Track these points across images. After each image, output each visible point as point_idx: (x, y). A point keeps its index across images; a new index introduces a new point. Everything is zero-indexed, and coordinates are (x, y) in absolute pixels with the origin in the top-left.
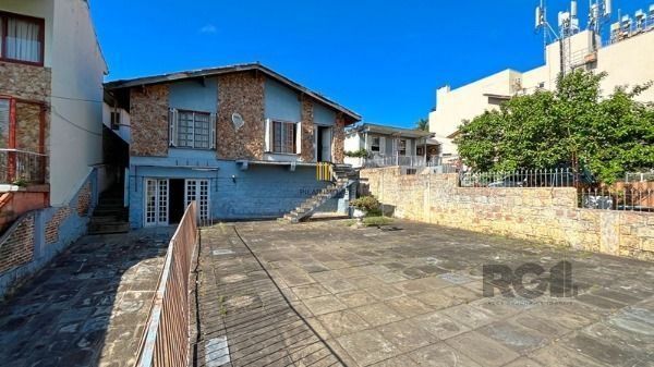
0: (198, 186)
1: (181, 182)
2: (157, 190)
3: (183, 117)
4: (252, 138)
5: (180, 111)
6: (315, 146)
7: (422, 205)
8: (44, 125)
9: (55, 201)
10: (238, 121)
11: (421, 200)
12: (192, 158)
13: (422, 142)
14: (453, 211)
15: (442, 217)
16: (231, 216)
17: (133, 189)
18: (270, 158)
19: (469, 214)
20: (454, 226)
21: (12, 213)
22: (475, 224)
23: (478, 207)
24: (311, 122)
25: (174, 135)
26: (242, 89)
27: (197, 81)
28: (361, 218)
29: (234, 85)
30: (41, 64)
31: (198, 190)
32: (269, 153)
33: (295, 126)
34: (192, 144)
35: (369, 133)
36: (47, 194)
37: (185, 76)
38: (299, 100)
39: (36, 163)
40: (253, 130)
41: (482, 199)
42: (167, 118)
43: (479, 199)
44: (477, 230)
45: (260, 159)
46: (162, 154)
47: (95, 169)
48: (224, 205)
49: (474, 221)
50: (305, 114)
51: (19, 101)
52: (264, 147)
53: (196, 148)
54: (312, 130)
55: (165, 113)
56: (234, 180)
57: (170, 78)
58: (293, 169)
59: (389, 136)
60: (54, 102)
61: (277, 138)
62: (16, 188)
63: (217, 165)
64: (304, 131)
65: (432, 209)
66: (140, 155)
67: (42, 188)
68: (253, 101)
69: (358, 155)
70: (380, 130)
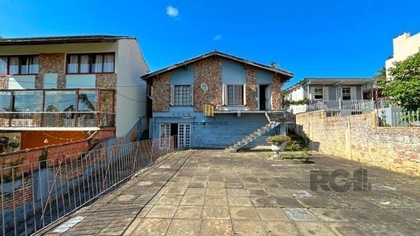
0: (185, 127)
1: (176, 125)
2: (165, 130)
3: (177, 89)
4: (214, 97)
5: (176, 86)
6: (258, 99)
7: (344, 143)
8: (114, 100)
9: (118, 135)
10: (204, 87)
11: (343, 139)
12: (181, 111)
13: (369, 87)
14: (373, 150)
15: (363, 155)
16: (202, 146)
17: (154, 129)
18: (226, 109)
19: (390, 153)
20: (374, 164)
21: (98, 140)
22: (398, 165)
23: (399, 147)
24: (254, 83)
25: (172, 100)
26: (208, 68)
27: (183, 68)
28: (278, 152)
29: (203, 66)
30: (114, 73)
31: (185, 130)
32: (225, 105)
33: (242, 87)
34: (181, 104)
35: (310, 85)
36: (115, 131)
37: (176, 67)
38: (245, 69)
39: (110, 117)
40: (214, 92)
41: (403, 140)
42: (169, 91)
43: (400, 139)
44: (399, 170)
45: (220, 110)
46: (167, 110)
47: (141, 120)
48: (198, 140)
49: (396, 161)
50: (249, 77)
51: (102, 90)
52: (222, 103)
53: (183, 106)
54: (254, 88)
55: (168, 88)
56: (204, 124)
57: (169, 69)
58: (239, 116)
59: (332, 86)
60: (118, 89)
61: (231, 96)
62: (99, 129)
63: (194, 114)
64: (249, 90)
65: (353, 147)
66: (157, 111)
67: (112, 129)
68: (215, 74)
69: (301, 103)
70: (320, 82)
